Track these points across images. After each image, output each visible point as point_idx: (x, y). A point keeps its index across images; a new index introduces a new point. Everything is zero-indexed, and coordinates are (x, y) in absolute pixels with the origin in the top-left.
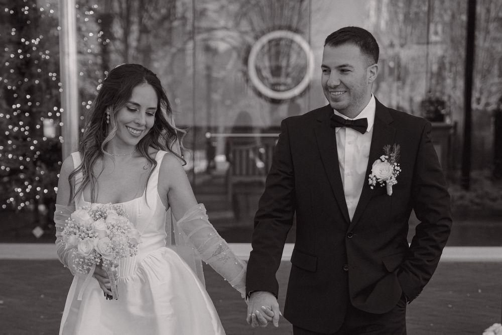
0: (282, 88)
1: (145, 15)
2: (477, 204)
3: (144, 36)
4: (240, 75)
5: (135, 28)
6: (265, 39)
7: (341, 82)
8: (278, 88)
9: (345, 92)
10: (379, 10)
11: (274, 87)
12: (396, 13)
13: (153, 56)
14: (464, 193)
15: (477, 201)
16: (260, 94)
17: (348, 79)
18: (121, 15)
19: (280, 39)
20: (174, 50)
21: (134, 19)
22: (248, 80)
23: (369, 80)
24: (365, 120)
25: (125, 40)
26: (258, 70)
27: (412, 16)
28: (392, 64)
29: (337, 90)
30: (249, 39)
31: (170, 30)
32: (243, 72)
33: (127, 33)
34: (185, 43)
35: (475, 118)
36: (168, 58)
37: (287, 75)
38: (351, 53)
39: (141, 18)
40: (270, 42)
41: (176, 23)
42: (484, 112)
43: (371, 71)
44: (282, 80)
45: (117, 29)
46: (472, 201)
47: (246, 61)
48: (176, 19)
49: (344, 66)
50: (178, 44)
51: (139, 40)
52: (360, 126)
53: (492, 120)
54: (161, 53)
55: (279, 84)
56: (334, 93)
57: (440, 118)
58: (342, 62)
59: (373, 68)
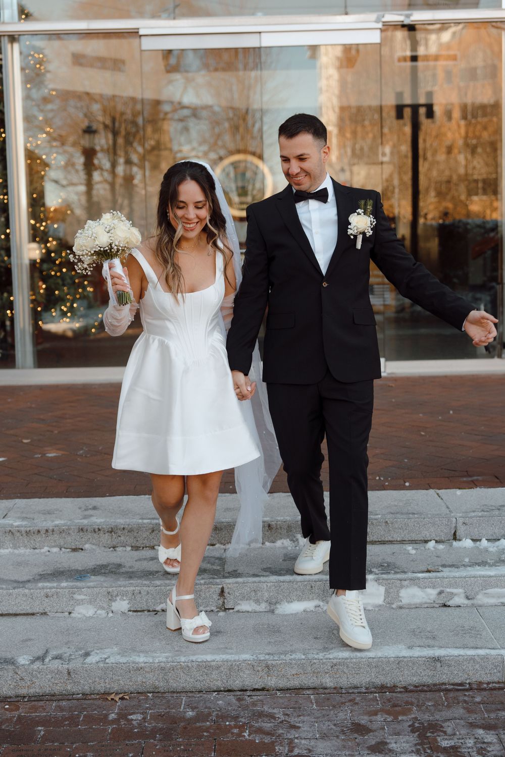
1: (130, 149)
5: (121, 160)
7: (301, 168)
9: (306, 175)
17: (306, 165)
18: (106, 150)
21: (121, 153)
23: (324, 160)
24: (325, 190)
25: (113, 171)
27: (358, 152)
29: (299, 175)
33: (114, 165)
38: (305, 141)
39: (126, 153)
43: (324, 152)
49: (302, 155)
52: (322, 196)
56: (296, 179)
58: (299, 152)
59: (325, 149)
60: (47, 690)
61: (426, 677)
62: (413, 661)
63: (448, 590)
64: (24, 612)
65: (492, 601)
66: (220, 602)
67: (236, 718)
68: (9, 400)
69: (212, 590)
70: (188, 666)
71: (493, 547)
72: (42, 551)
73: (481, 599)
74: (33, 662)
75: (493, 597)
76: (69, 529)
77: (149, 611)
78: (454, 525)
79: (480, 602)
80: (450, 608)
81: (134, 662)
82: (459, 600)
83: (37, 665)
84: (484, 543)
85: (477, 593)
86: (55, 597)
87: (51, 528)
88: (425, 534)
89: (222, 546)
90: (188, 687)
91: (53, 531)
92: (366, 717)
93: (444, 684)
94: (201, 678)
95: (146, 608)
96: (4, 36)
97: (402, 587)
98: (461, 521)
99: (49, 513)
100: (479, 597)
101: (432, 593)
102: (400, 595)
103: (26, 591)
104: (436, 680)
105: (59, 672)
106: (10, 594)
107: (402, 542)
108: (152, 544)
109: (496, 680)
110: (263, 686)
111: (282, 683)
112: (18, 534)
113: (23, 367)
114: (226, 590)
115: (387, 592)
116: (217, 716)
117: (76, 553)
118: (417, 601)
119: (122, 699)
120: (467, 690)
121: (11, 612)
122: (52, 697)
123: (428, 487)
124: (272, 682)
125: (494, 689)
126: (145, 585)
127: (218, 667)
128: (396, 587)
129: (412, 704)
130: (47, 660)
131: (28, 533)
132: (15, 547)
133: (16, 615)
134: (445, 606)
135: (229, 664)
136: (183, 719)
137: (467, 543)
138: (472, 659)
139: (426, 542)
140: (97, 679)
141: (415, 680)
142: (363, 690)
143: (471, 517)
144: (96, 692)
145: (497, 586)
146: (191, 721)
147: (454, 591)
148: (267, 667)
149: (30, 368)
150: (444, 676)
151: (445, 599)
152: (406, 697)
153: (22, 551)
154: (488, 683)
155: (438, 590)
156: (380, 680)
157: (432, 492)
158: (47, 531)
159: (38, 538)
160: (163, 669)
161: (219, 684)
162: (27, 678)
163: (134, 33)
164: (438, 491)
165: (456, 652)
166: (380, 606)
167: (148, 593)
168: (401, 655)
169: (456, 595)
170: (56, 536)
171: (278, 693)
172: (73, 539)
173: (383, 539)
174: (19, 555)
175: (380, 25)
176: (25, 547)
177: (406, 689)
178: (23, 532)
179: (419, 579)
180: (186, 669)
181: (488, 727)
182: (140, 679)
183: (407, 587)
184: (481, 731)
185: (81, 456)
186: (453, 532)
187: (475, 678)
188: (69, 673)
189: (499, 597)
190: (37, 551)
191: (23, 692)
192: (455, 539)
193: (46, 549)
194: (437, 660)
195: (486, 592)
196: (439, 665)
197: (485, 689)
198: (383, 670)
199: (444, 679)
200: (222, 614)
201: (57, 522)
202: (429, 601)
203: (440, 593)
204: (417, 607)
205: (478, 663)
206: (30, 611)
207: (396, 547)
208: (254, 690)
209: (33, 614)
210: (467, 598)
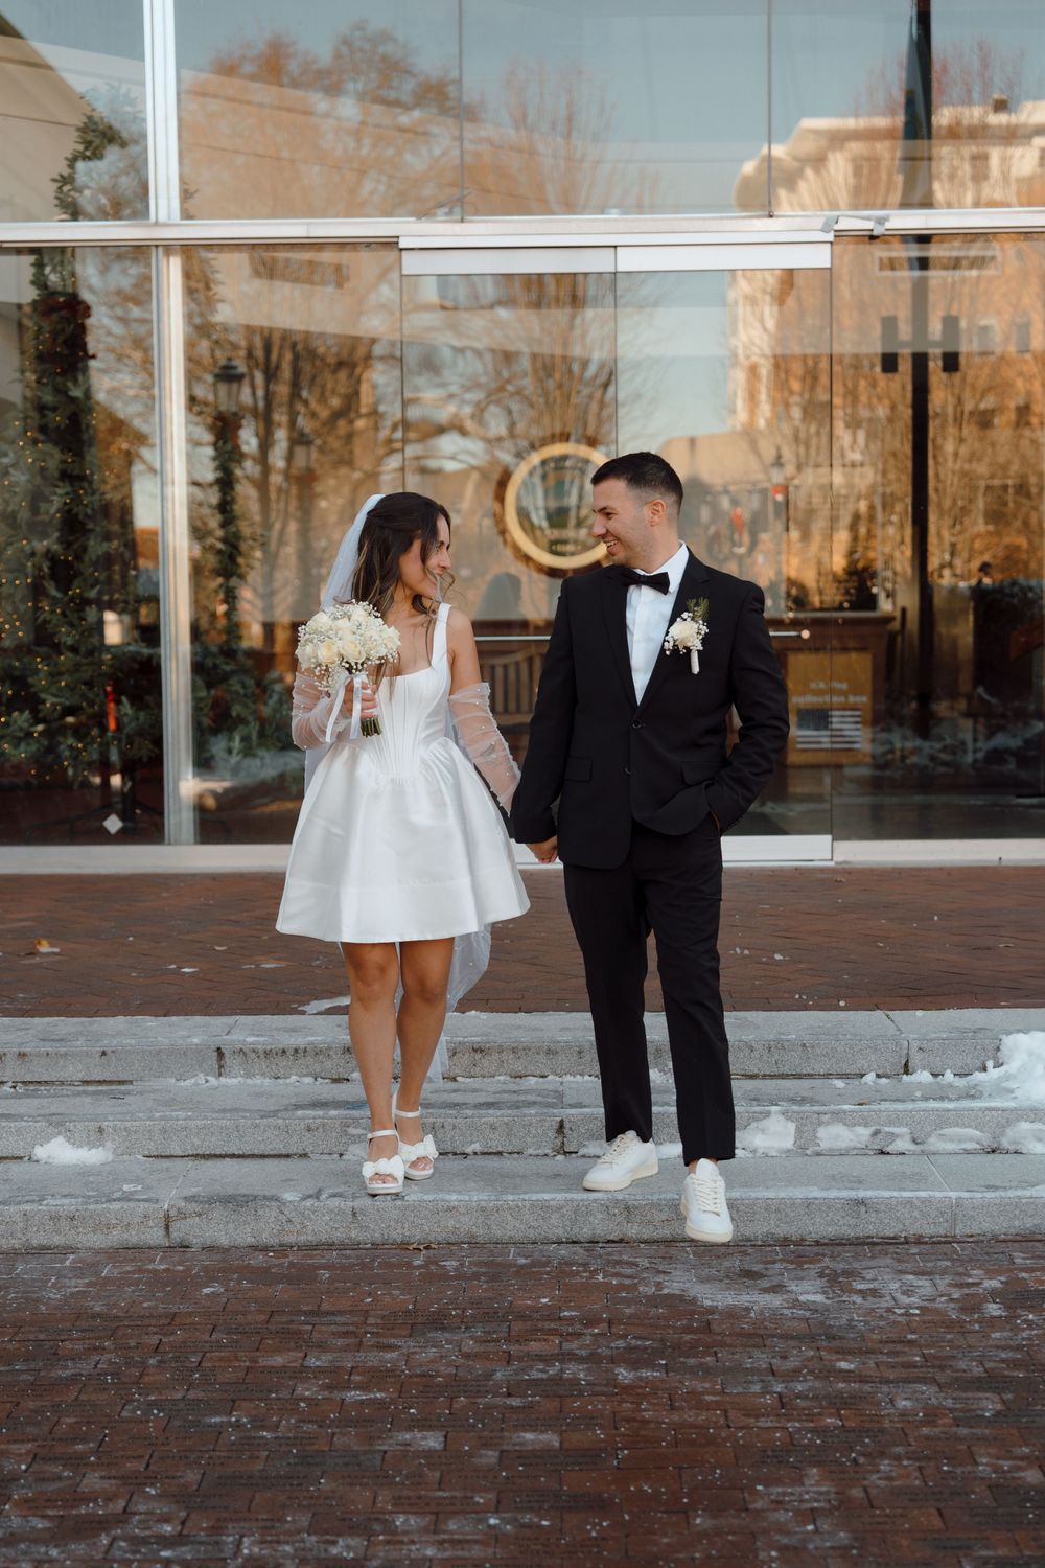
0: (570, 548)
1: (301, 410)
2: (945, 764)
3: (300, 452)
4: (488, 522)
5: (281, 435)
6: (536, 458)
8: (560, 548)
10: (752, 397)
11: (554, 547)
12: (787, 405)
13: (318, 489)
14: (918, 742)
15: (944, 756)
16: (527, 559)
18: (254, 412)
19: (564, 458)
20: (357, 475)
21: (280, 417)
22: (503, 532)
24: (665, 575)
25: (263, 458)
26: (523, 515)
28: (779, 497)
30: (506, 457)
31: (349, 437)
32: (495, 515)
33: (266, 445)
34: (379, 461)
35: (939, 600)
36: (346, 490)
37: (579, 524)
39: (293, 416)
40: (544, 463)
41: (360, 424)
42: (953, 590)
44: (570, 533)
45: (248, 439)
46: (933, 758)
47: (500, 497)
48: (360, 416)
50: (365, 463)
51: (290, 458)
52: (660, 583)
53: (972, 604)
54: (332, 482)
55: (565, 542)
57: (870, 602)
60: (324, 1238)
61: (845, 1227)
62: (828, 1205)
63: (887, 1129)
64: (275, 1152)
65: (950, 1146)
66: (558, 1142)
67: (585, 1265)
68: (165, 894)
69: (546, 1124)
70: (518, 1207)
71: (960, 1082)
72: (288, 1081)
73: (935, 1143)
74: (304, 1199)
75: (952, 1140)
76: (330, 1048)
77: (455, 1154)
78: (905, 1051)
79: (932, 1148)
80: (889, 1157)
81: (443, 1200)
82: (903, 1144)
83: (309, 1203)
84: (949, 1076)
85: (929, 1135)
86: (321, 1130)
87: (302, 1047)
88: (862, 1064)
89: (558, 1079)
90: (518, 1236)
91: (305, 1051)
92: (761, 1266)
93: (868, 1237)
94: (535, 1224)
95: (450, 1149)
96: (157, 246)
97: (820, 1123)
98: (915, 1045)
99: (293, 1030)
100: (932, 1140)
101: (863, 1133)
102: (818, 1135)
103: (280, 1121)
104: (860, 1232)
105: (341, 1212)
106: (257, 1126)
107: (828, 1076)
108: (452, 1074)
109: (942, 1233)
110: (621, 1236)
111: (647, 1233)
112: (253, 1055)
113: (177, 843)
114: (567, 1125)
115: (799, 1131)
116: (560, 1263)
117: (340, 1085)
118: (842, 1144)
119: (427, 1248)
120: (900, 1244)
121: (256, 1152)
122: (330, 1246)
123: (877, 1007)
124: (633, 1231)
125: (940, 1243)
126: (451, 1116)
127: (559, 1209)
128: (812, 1123)
129: (824, 1255)
130: (323, 1197)
131: (267, 1053)
132: (248, 1075)
133: (263, 1156)
134: (882, 1153)
135: (575, 1203)
136: (515, 1265)
137: (923, 1076)
138: (909, 1202)
139: (862, 1075)
140: (392, 1223)
141: (830, 1231)
142: (759, 1243)
143: (931, 1040)
144: (391, 1241)
145: (957, 1125)
146: (523, 1266)
147: (896, 1130)
148: (627, 1208)
149: (188, 844)
150: (870, 1227)
151: (883, 1143)
152: (815, 1249)
153: (258, 1080)
154: (932, 1237)
155: (872, 1129)
156: (782, 1230)
157: (879, 1014)
158: (296, 1050)
159: (283, 1062)
160: (483, 1209)
161: (560, 1232)
162: (296, 1220)
163: (391, 244)
164: (888, 1012)
165: (887, 1194)
166: (789, 1151)
167: (454, 1127)
168: (812, 1195)
169: (897, 1136)
170: (310, 1059)
171: (642, 1245)
172: (332, 1066)
173: (798, 1071)
174: (255, 1085)
175: (830, 237)
176: (263, 1074)
177: (818, 1243)
178: (261, 1052)
179: (845, 1112)
180: (516, 1211)
181: (919, 1273)
182: (451, 1223)
183: (828, 1123)
184: (911, 1277)
185: (319, 967)
186: (903, 1062)
187: (913, 1230)
188: (354, 1214)
189: (960, 1141)
190: (281, 1081)
191: (291, 1239)
192: (907, 1072)
193: (294, 1078)
194: (861, 1202)
195: (942, 1132)
196: (863, 1210)
197: (926, 1243)
198: (787, 1215)
199: (871, 1230)
200: (560, 1158)
201: (311, 1039)
202: (859, 1145)
203: (876, 1133)
204: (843, 1153)
205: (918, 1208)
206: (284, 1152)
207: (817, 1083)
208: (609, 1241)
209: (288, 1156)
210: (915, 1141)
